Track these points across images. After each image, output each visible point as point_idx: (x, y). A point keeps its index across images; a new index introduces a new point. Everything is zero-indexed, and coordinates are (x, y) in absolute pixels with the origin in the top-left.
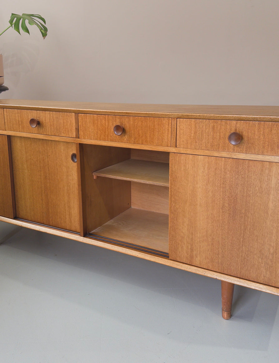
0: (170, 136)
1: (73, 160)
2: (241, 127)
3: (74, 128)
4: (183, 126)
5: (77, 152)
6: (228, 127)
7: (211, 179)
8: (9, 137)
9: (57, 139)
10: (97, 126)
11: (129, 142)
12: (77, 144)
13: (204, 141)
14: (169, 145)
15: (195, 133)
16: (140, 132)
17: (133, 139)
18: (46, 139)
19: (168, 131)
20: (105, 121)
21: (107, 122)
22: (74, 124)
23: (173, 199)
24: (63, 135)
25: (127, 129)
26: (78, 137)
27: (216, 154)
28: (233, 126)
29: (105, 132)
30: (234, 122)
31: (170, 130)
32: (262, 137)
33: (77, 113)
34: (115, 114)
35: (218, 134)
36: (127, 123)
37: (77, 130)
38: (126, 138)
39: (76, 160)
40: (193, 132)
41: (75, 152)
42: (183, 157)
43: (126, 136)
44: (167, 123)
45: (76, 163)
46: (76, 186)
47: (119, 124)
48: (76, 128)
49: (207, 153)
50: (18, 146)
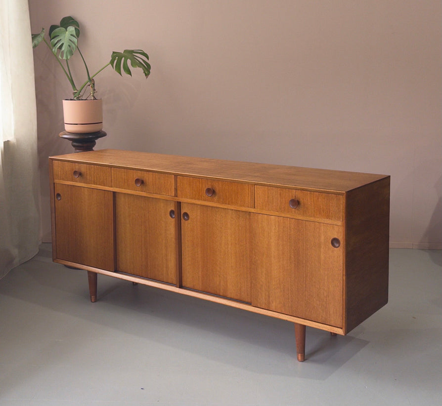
0: (250, 198)
1: (171, 216)
2: (299, 195)
3: (173, 188)
4: (259, 191)
5: (175, 208)
6: (290, 194)
7: (281, 235)
8: (114, 193)
9: (158, 196)
10: (193, 187)
11: (218, 202)
12: (175, 202)
13: (274, 204)
14: (249, 206)
15: (268, 197)
16: (227, 194)
17: (222, 200)
18: (149, 196)
19: (248, 194)
20: (199, 183)
21: (201, 184)
22: (174, 185)
23: (253, 252)
24: (163, 193)
25: (217, 191)
26: (176, 196)
27: (283, 215)
28: (294, 194)
29: (199, 193)
30: (295, 191)
31: (250, 194)
32: (312, 203)
33: (176, 176)
34: (207, 179)
35: (284, 199)
36: (217, 187)
37: (176, 190)
38: (216, 198)
39: (174, 216)
40: (266, 197)
41: (173, 209)
42: (260, 216)
43: (216, 197)
44: (248, 189)
45: (174, 219)
46: (173, 240)
47: (210, 187)
48: (175, 188)
49: (277, 213)
50: (121, 201)
